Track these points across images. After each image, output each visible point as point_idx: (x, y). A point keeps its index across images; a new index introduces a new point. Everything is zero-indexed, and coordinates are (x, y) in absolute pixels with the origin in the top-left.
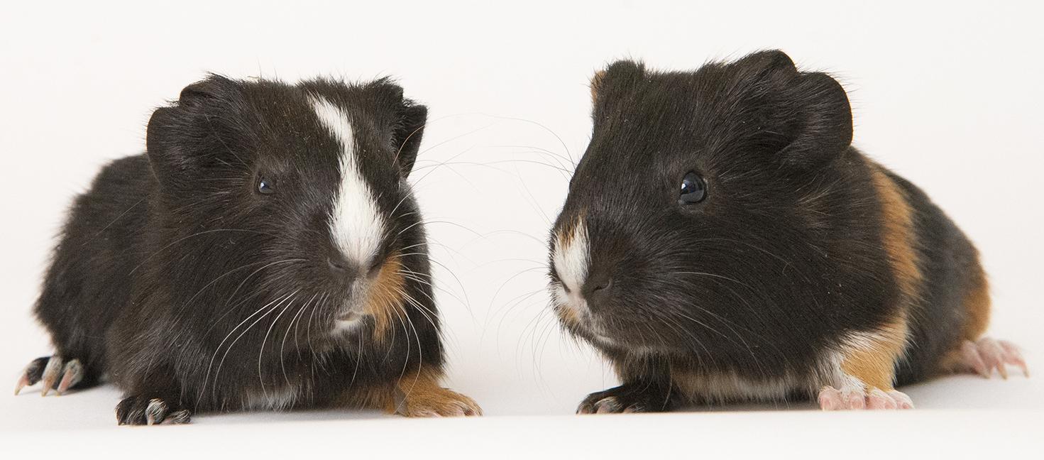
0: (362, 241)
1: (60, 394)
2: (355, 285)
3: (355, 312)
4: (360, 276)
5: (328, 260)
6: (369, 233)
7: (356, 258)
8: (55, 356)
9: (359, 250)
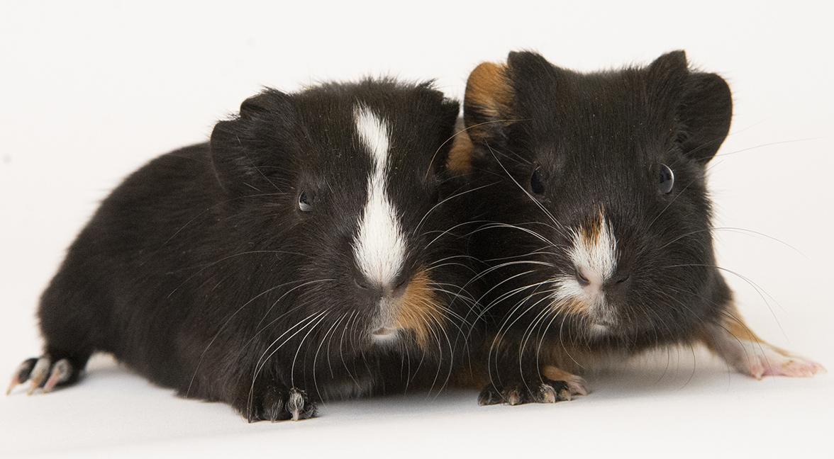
0: (384, 264)
1: (46, 392)
2: (383, 303)
3: (387, 328)
4: (386, 296)
5: (355, 280)
6: (391, 257)
7: (379, 280)
8: (43, 357)
9: (381, 273)
